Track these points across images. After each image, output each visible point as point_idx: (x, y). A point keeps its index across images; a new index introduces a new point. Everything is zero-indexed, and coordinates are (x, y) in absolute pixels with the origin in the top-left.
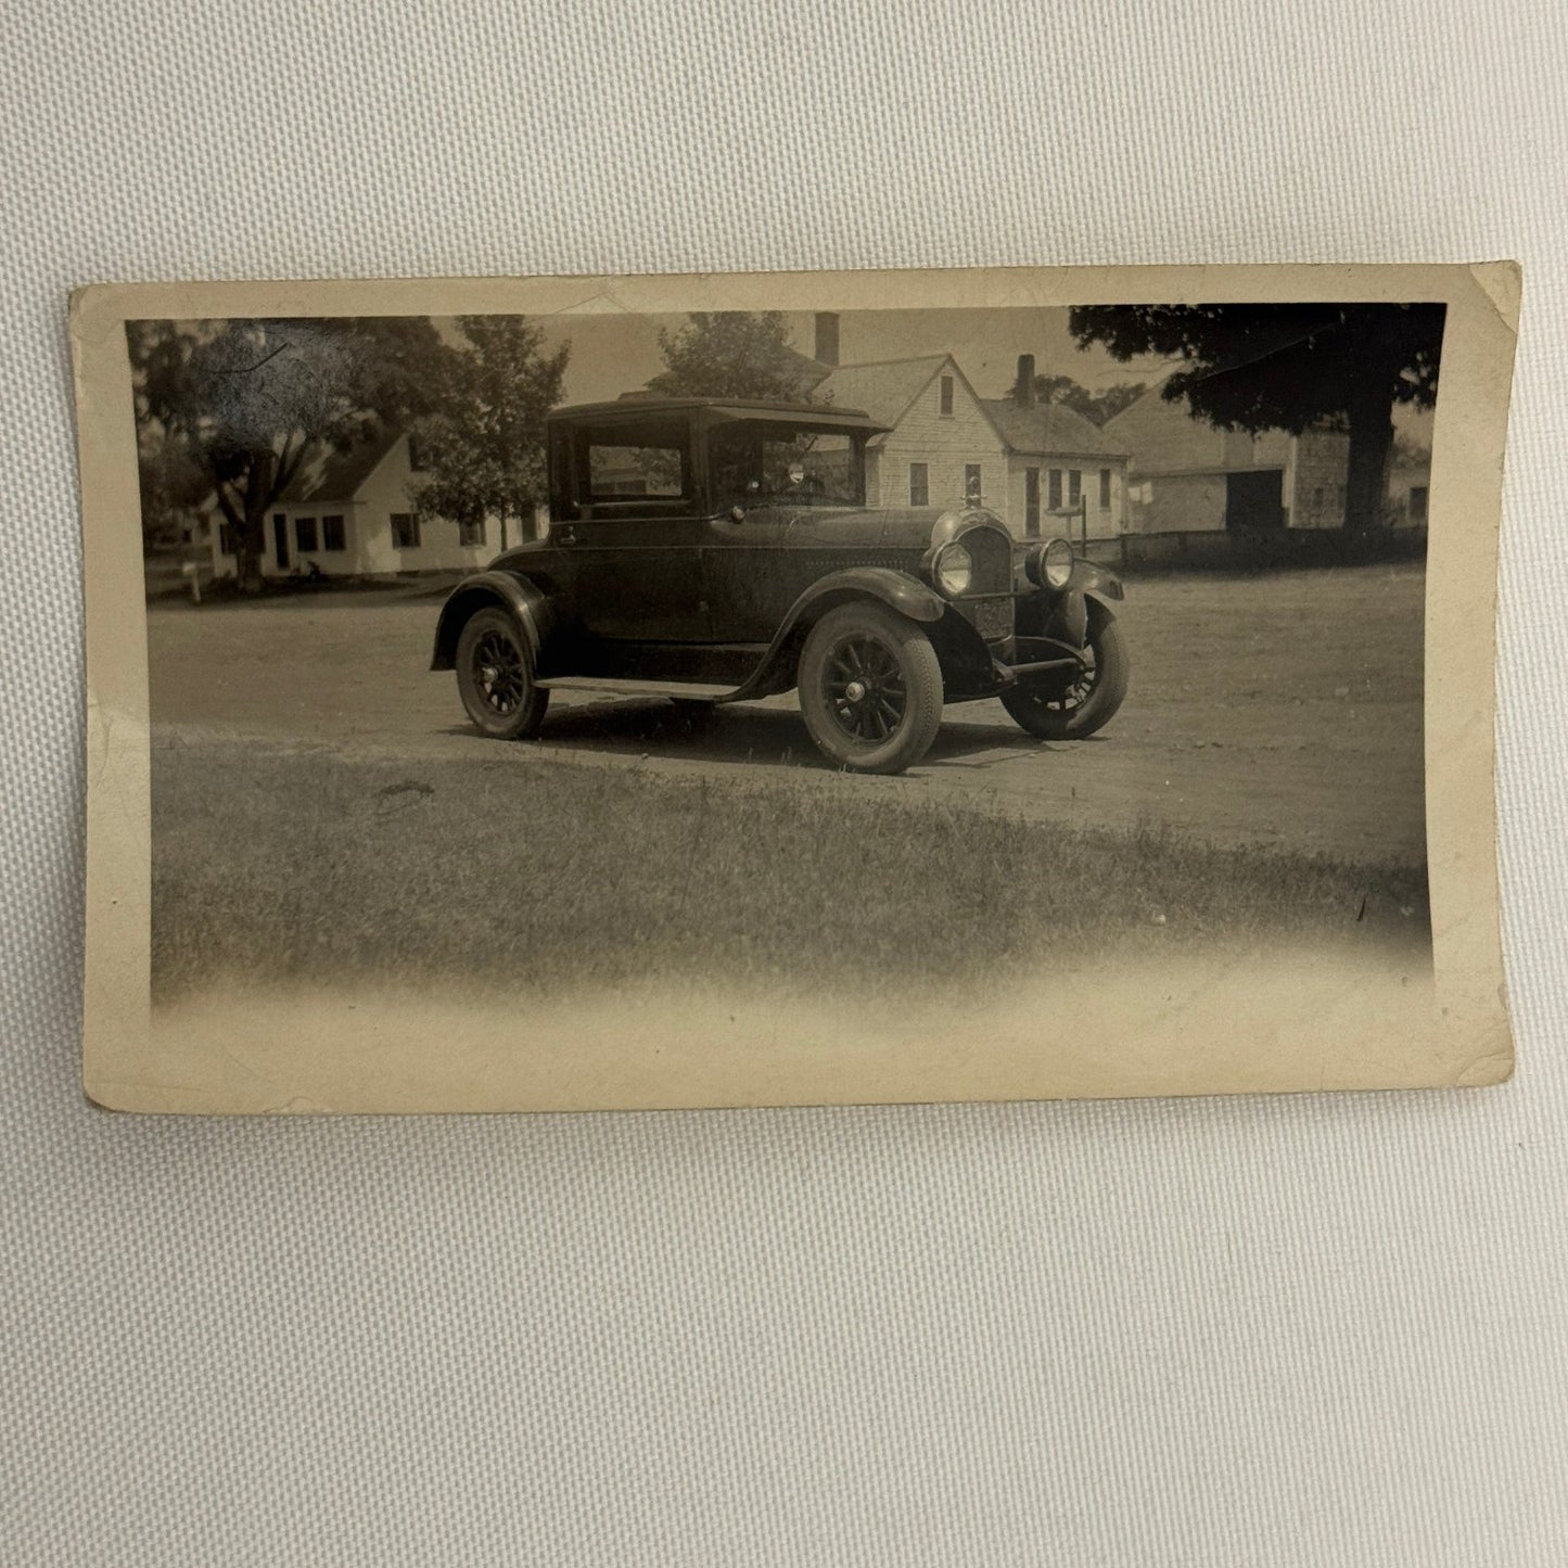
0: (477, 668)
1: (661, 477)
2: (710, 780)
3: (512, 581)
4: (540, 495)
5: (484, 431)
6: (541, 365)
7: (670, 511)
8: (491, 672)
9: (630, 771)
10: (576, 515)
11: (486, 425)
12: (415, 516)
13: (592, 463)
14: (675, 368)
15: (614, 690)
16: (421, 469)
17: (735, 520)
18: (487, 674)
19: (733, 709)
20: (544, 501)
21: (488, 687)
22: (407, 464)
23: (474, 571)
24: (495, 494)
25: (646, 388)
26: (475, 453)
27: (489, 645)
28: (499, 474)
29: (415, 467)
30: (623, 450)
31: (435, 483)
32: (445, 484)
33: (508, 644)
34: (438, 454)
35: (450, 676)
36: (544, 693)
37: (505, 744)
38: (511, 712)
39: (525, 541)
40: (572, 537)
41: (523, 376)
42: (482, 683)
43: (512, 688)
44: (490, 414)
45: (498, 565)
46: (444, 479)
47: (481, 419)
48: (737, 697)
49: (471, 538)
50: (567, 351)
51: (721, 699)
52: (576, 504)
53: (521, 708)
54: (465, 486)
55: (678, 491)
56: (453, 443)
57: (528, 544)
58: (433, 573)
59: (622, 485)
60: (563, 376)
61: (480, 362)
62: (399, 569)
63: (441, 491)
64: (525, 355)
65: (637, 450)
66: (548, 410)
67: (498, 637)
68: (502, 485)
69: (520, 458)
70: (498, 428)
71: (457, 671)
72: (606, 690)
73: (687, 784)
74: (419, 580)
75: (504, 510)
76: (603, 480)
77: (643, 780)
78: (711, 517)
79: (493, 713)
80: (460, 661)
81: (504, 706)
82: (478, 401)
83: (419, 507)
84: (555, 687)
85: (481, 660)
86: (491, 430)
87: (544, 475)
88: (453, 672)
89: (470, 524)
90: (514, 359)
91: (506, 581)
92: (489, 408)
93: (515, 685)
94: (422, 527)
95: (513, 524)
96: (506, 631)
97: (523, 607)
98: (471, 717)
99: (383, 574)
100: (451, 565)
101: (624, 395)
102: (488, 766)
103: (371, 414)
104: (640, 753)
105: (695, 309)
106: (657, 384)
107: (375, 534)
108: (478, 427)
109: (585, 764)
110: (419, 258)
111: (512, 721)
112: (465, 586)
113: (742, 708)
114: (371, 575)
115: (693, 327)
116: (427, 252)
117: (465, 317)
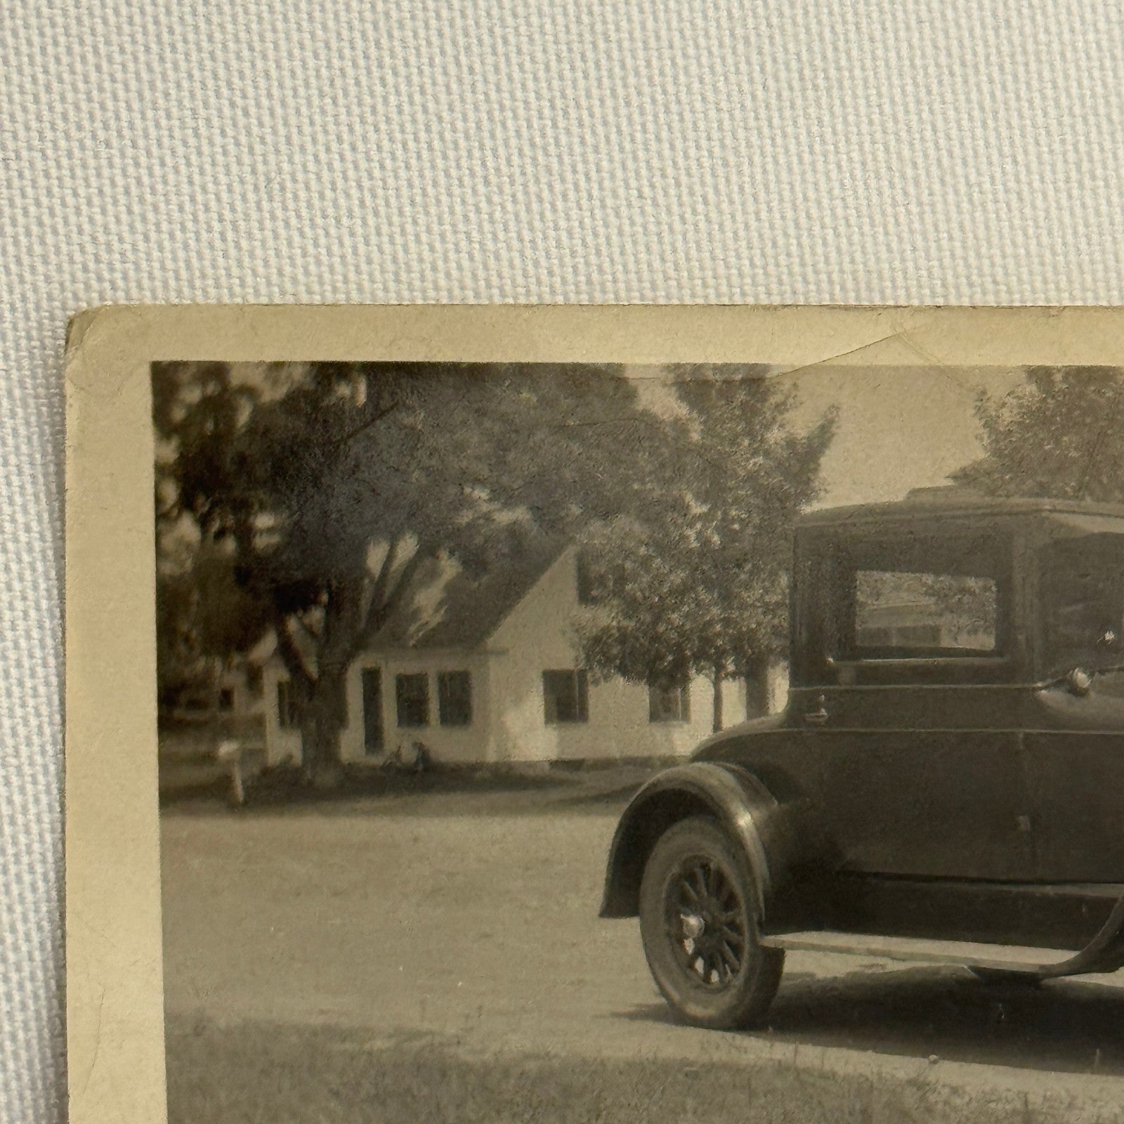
0: (673, 915)
1: (964, 620)
2: (1036, 1100)
3: (729, 779)
4: (776, 644)
5: (695, 545)
6: (791, 443)
7: (977, 674)
8: (693, 921)
9: (912, 1082)
10: (830, 676)
11: (699, 533)
12: (582, 674)
13: (860, 597)
14: (998, 453)
15: (882, 954)
16: (594, 601)
17: (1076, 692)
18: (688, 925)
19: (1070, 987)
20: (782, 654)
21: (689, 946)
22: (572, 594)
23: (669, 762)
24: (706, 641)
25: (950, 483)
26: (678, 577)
27: (692, 878)
28: (715, 611)
29: (585, 596)
30: (907, 578)
31: (614, 623)
32: (631, 624)
33: (721, 880)
34: (622, 579)
35: (630, 928)
36: (776, 957)
37: (716, 1036)
38: (725, 986)
39: (751, 716)
40: (823, 712)
41: (760, 459)
42: (680, 941)
43: (727, 948)
44: (706, 518)
45: (708, 753)
46: (628, 616)
47: (691, 525)
48: (1074, 969)
49: (668, 710)
50: (832, 422)
51: (1051, 972)
52: (831, 660)
53: (739, 981)
54: (661, 628)
55: (987, 641)
56: (645, 562)
57: (755, 721)
58: (606, 764)
59: (903, 632)
60: (823, 460)
61: (695, 437)
62: (554, 757)
63: (623, 638)
64: (767, 427)
65: (929, 579)
66: (796, 513)
67: (705, 867)
68: (718, 628)
69: (747, 586)
70: (716, 539)
71: (641, 919)
72: (872, 953)
73: (1000, 1106)
74: (584, 775)
75: (720, 667)
76: (872, 625)
77: (932, 1098)
78: (1039, 685)
79: (697, 987)
80: (647, 904)
81: (715, 977)
82: (689, 498)
83: (588, 658)
84: (793, 947)
85: (680, 901)
86: (706, 543)
87: (784, 614)
88: (635, 921)
89: (666, 690)
90: (750, 433)
91: (719, 778)
92: (705, 509)
93: (729, 943)
94: (592, 691)
95: (733, 690)
96: (719, 859)
97: (745, 820)
98: (663, 992)
99: (531, 765)
100: (635, 751)
101: (915, 492)
102: (692, 1074)
103: (520, 514)
104: (925, 1055)
105: (1036, 362)
106: (965, 477)
107: (518, 700)
108: (683, 538)
109: (841, 1069)
110: (589, 282)
111: (725, 1000)
112: (654, 785)
113: (1083, 987)
114: (510, 766)
115: (1031, 388)
116: (601, 270)
117: (678, 366)
